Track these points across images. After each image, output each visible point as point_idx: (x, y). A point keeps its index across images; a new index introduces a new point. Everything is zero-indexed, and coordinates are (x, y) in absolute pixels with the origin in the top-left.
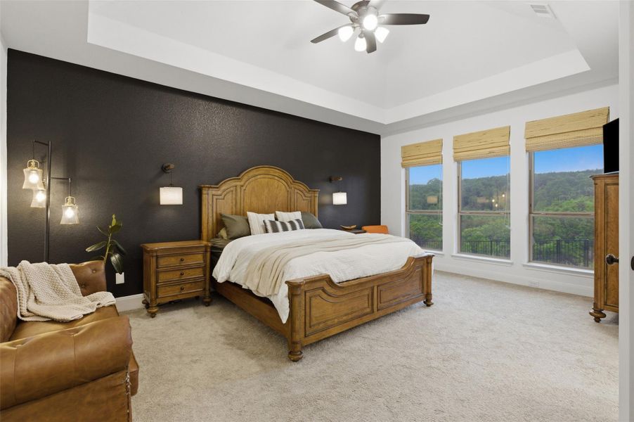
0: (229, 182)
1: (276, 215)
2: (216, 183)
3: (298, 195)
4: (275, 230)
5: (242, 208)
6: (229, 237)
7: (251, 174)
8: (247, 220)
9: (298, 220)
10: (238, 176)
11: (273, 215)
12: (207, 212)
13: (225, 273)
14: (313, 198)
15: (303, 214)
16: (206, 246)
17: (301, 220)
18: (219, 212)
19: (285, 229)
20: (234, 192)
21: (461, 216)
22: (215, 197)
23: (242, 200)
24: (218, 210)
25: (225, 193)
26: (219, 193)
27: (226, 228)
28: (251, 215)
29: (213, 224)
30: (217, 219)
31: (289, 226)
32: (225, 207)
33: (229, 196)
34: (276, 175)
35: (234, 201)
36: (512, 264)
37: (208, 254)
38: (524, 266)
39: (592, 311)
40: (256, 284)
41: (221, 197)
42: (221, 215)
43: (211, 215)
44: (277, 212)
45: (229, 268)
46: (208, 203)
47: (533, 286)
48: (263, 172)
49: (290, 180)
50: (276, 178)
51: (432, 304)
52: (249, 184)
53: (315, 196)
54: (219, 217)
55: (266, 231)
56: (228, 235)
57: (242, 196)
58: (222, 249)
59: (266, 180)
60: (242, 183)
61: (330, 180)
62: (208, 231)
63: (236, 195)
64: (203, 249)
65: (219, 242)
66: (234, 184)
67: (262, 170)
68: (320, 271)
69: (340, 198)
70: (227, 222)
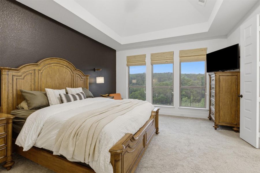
0: (28, 67)
1: (66, 90)
2: (17, 67)
3: (78, 77)
4: (69, 100)
5: (39, 86)
6: (30, 108)
7: (47, 62)
8: (46, 94)
9: (82, 93)
10: (36, 63)
11: (64, 90)
12: (6, 89)
13: (31, 141)
14: (86, 79)
15: (83, 89)
16: (8, 119)
17: (83, 92)
18: (18, 89)
19: (75, 99)
20: (33, 74)
21: (153, 88)
22: (15, 78)
23: (40, 80)
24: (18, 87)
25: (25, 74)
26: (19, 74)
27: (27, 101)
28: (49, 91)
29: (13, 97)
30: (17, 94)
31: (77, 97)
32: (25, 85)
33: (29, 77)
34: (65, 64)
35: (33, 81)
36: (174, 108)
37: (10, 126)
38: (179, 108)
39: (214, 125)
40: (71, 152)
41: (21, 77)
42: (21, 91)
43: (11, 91)
44: (67, 88)
45: (35, 137)
46: (8, 82)
47: (182, 116)
48: (56, 62)
49: (73, 68)
50: (65, 66)
51: (159, 133)
52: (45, 69)
53: (87, 79)
54: (19, 93)
55: (62, 102)
56: (28, 106)
57: (40, 78)
58: (25, 119)
59: (58, 67)
60: (40, 68)
61: (94, 70)
62: (8, 104)
63: (34, 76)
64: (5, 122)
65: (20, 113)
66: (33, 68)
67: (55, 61)
68: (125, 132)
69: (100, 80)
70: (27, 96)
